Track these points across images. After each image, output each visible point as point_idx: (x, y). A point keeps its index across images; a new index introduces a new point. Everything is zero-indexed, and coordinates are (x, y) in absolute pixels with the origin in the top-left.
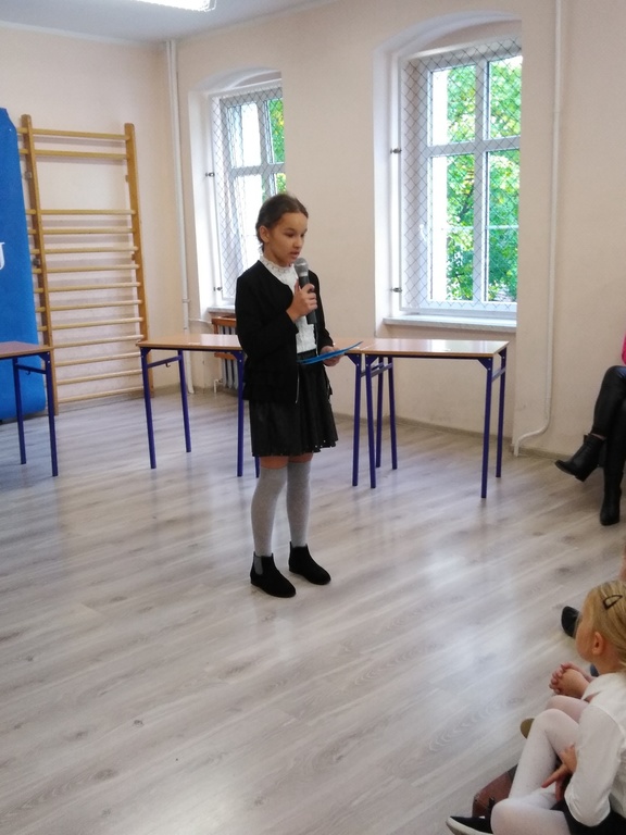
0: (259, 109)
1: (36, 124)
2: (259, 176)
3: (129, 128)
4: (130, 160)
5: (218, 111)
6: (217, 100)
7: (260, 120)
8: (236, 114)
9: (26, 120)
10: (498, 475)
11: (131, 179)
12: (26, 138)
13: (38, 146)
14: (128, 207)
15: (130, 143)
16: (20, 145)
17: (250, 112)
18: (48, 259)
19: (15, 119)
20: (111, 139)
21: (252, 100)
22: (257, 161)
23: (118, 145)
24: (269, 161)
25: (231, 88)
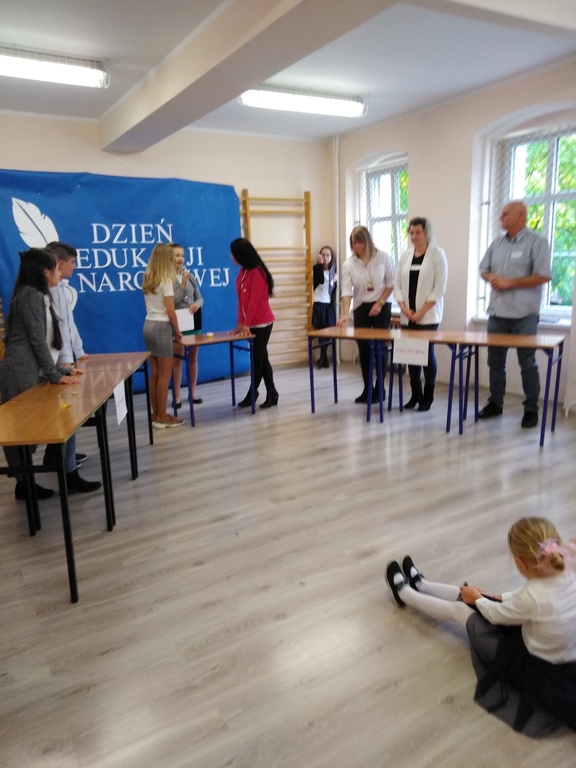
0: (392, 178)
1: (251, 194)
2: (390, 223)
3: (307, 195)
4: (307, 214)
5: (365, 181)
6: (364, 174)
7: (392, 186)
8: (376, 182)
9: (245, 192)
10: (553, 429)
11: (307, 226)
12: (245, 203)
13: (251, 208)
14: (305, 245)
15: (307, 204)
16: (241, 208)
17: (386, 179)
19: (238, 192)
20: (296, 202)
21: (389, 172)
22: (389, 213)
23: (300, 205)
24: (396, 213)
25: (374, 165)
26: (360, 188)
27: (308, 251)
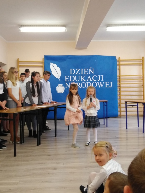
14: (142, 74)
18: (121, 85)
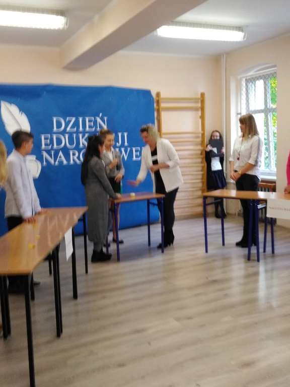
0: (265, 83)
2: (263, 114)
3: (203, 95)
4: (202, 109)
5: (244, 85)
6: (244, 80)
7: (265, 88)
8: (253, 86)
9: (158, 94)
11: (202, 117)
12: (158, 102)
13: (163, 105)
14: (200, 130)
15: (203, 102)
16: (155, 105)
17: (260, 84)
19: (154, 94)
20: (195, 100)
21: (261, 78)
22: (263, 107)
23: (198, 102)
24: (268, 107)
25: (251, 73)
26: (241, 89)
27: (203, 135)
